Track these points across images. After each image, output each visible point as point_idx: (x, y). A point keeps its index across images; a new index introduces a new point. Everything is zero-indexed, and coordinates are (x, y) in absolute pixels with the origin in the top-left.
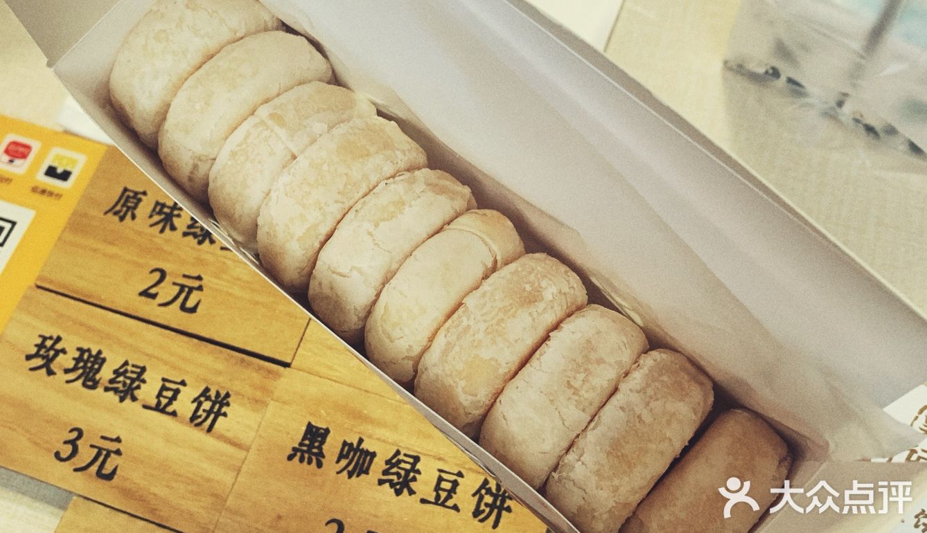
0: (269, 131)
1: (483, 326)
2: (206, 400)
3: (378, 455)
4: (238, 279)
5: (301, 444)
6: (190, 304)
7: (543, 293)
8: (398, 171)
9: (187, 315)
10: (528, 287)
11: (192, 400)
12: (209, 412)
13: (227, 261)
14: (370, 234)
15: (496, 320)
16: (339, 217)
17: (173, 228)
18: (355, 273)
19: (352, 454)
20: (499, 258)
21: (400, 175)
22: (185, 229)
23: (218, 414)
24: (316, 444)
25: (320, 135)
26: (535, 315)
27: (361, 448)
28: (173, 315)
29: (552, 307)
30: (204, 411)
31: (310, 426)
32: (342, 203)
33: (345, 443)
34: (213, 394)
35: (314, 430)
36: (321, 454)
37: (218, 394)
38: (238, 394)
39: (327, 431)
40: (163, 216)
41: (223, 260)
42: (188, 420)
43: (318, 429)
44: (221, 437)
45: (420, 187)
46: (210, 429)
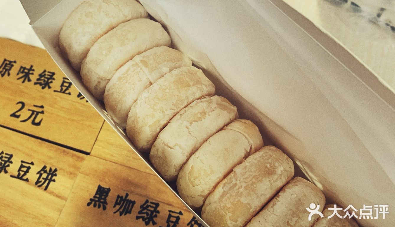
0: (139, 69)
1: (244, 185)
2: (44, 173)
3: (137, 203)
4: (63, 108)
5: (95, 197)
6: (37, 121)
7: (276, 170)
8: (203, 96)
9: (34, 126)
10: (268, 165)
11: (37, 172)
12: (46, 179)
13: (57, 98)
14: (187, 128)
15: (251, 182)
16: (171, 117)
17: (29, 80)
18: (177, 147)
19: (122, 202)
20: (253, 147)
21: (203, 98)
22: (36, 81)
23: (51, 180)
24: (103, 197)
25: (165, 74)
26: (272, 181)
27: (127, 199)
28: (28, 127)
29: (281, 179)
30: (43, 178)
31: (99, 187)
32: (175, 110)
33: (118, 196)
34: (48, 169)
35: (102, 189)
36: (105, 203)
37: (51, 169)
38: (61, 169)
39: (109, 190)
40: (24, 74)
41: (55, 97)
42: (34, 184)
43: (104, 189)
44: (52, 193)
45: (213, 106)
46: (46, 189)
